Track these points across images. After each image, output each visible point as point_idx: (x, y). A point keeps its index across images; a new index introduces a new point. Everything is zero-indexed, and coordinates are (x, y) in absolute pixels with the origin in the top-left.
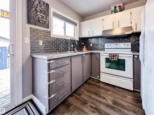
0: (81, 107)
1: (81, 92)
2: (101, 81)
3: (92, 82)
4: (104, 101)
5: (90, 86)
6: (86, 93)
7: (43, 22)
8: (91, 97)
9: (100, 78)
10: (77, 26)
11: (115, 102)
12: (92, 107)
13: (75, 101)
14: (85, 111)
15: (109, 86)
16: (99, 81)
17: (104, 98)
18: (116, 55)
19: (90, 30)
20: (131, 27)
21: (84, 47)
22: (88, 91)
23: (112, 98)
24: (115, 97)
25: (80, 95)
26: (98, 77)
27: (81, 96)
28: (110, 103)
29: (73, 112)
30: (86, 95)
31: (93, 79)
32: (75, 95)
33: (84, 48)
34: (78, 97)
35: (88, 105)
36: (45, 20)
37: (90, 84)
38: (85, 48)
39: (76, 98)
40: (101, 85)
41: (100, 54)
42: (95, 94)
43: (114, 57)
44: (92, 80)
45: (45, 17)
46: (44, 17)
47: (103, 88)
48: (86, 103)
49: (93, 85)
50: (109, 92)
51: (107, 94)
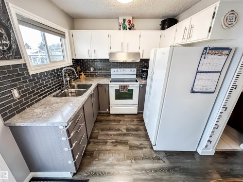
0: (104, 148)
1: (97, 134)
2: (111, 113)
3: (103, 118)
4: (120, 132)
5: (102, 124)
6: (102, 133)
7: (5, 48)
8: (108, 135)
9: (109, 110)
10: (66, 39)
11: (128, 130)
12: (113, 143)
13: (95, 146)
14: (109, 149)
15: (119, 116)
16: (109, 114)
17: (119, 130)
18: (126, 86)
19: (90, 49)
20: (139, 54)
21: (82, 73)
22: (102, 130)
23: (125, 127)
24: (126, 125)
25: (96, 138)
26: (107, 110)
27: (99, 138)
28: (125, 131)
29: (99, 156)
30: (102, 135)
31: (102, 114)
32: (92, 140)
33: (81, 75)
34: (96, 141)
35: (109, 143)
36: (8, 42)
37: (101, 121)
38: (83, 76)
39: (95, 143)
40: (112, 118)
41: (110, 85)
42: (110, 129)
43: (124, 88)
44: (101, 116)
45: (5, 35)
46: (3, 34)
47: (115, 120)
48: (107, 142)
49: (105, 121)
50: (121, 123)
51: (120, 125)
